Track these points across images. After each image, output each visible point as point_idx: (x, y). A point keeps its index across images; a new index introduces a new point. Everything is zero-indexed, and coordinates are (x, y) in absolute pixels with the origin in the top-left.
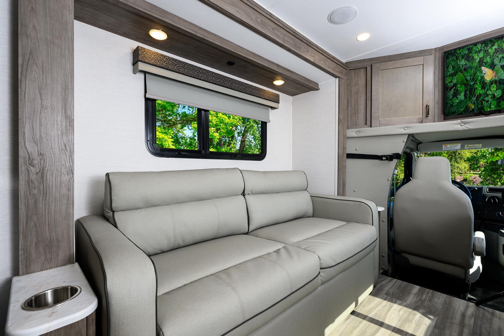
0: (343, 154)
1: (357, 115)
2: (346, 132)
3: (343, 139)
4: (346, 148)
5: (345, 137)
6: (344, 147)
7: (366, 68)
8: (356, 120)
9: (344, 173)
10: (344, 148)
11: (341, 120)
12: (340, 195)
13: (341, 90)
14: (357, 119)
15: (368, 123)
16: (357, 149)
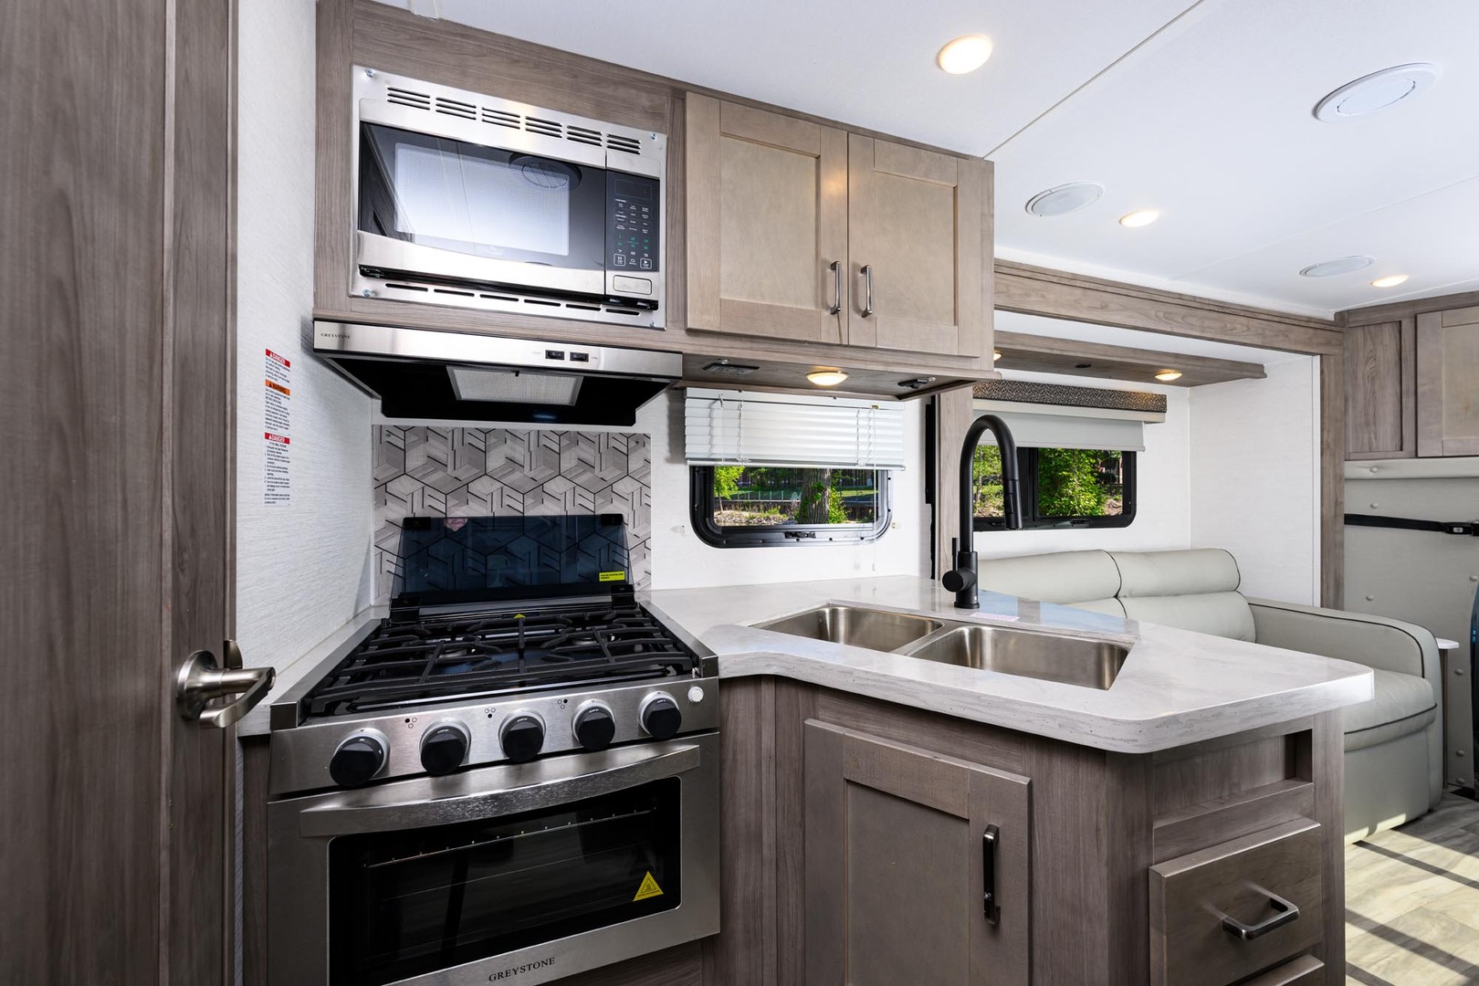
0: (1336, 516)
1: (1372, 428)
2: (1342, 469)
3: (1333, 483)
4: (1342, 503)
5: (1341, 478)
6: (1336, 501)
7: (1400, 322)
8: (1370, 438)
9: (1340, 558)
10: (1338, 504)
11: (1328, 445)
12: (1328, 607)
13: (1327, 379)
14: (1373, 436)
15: (1409, 446)
16: (1376, 505)
